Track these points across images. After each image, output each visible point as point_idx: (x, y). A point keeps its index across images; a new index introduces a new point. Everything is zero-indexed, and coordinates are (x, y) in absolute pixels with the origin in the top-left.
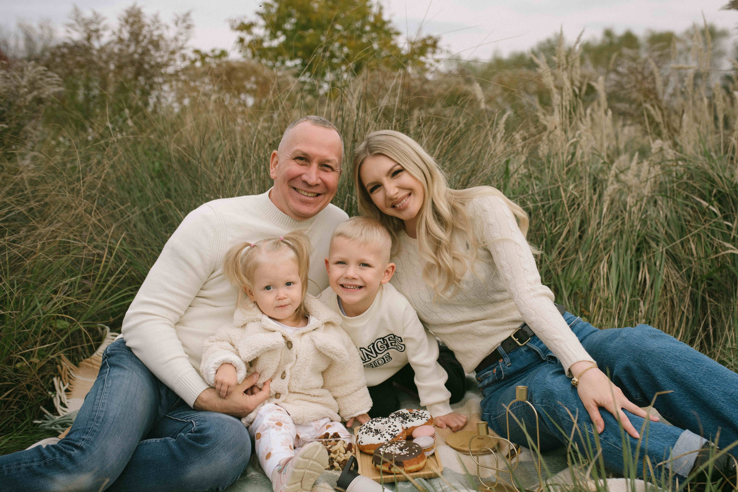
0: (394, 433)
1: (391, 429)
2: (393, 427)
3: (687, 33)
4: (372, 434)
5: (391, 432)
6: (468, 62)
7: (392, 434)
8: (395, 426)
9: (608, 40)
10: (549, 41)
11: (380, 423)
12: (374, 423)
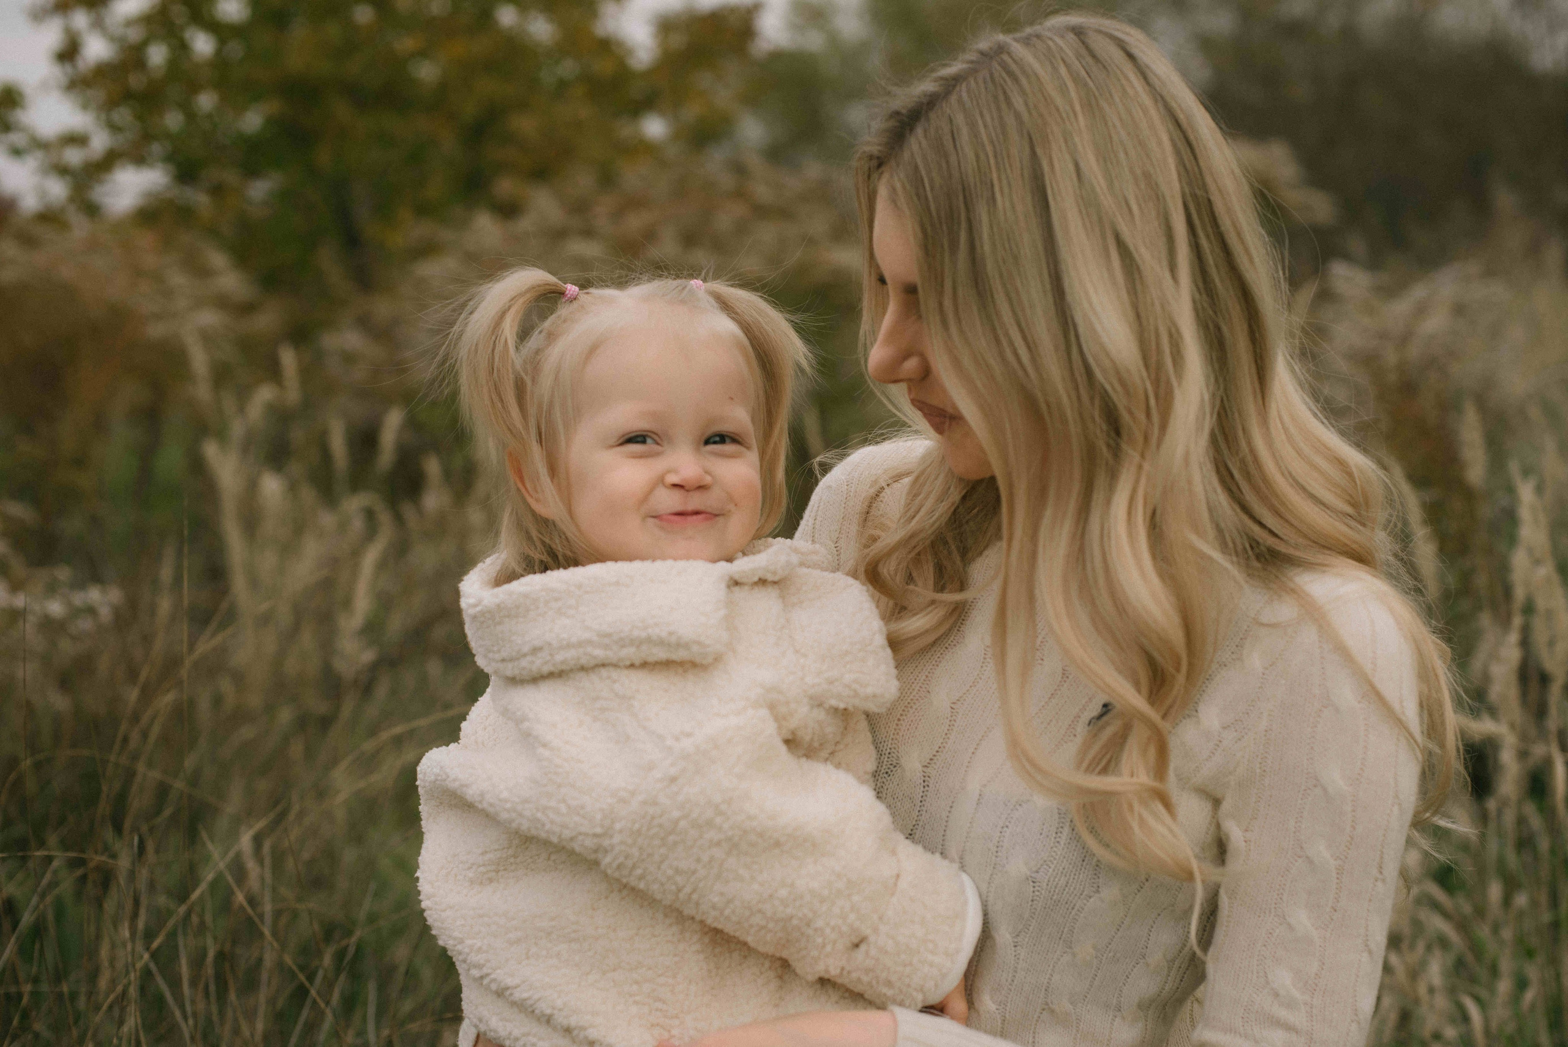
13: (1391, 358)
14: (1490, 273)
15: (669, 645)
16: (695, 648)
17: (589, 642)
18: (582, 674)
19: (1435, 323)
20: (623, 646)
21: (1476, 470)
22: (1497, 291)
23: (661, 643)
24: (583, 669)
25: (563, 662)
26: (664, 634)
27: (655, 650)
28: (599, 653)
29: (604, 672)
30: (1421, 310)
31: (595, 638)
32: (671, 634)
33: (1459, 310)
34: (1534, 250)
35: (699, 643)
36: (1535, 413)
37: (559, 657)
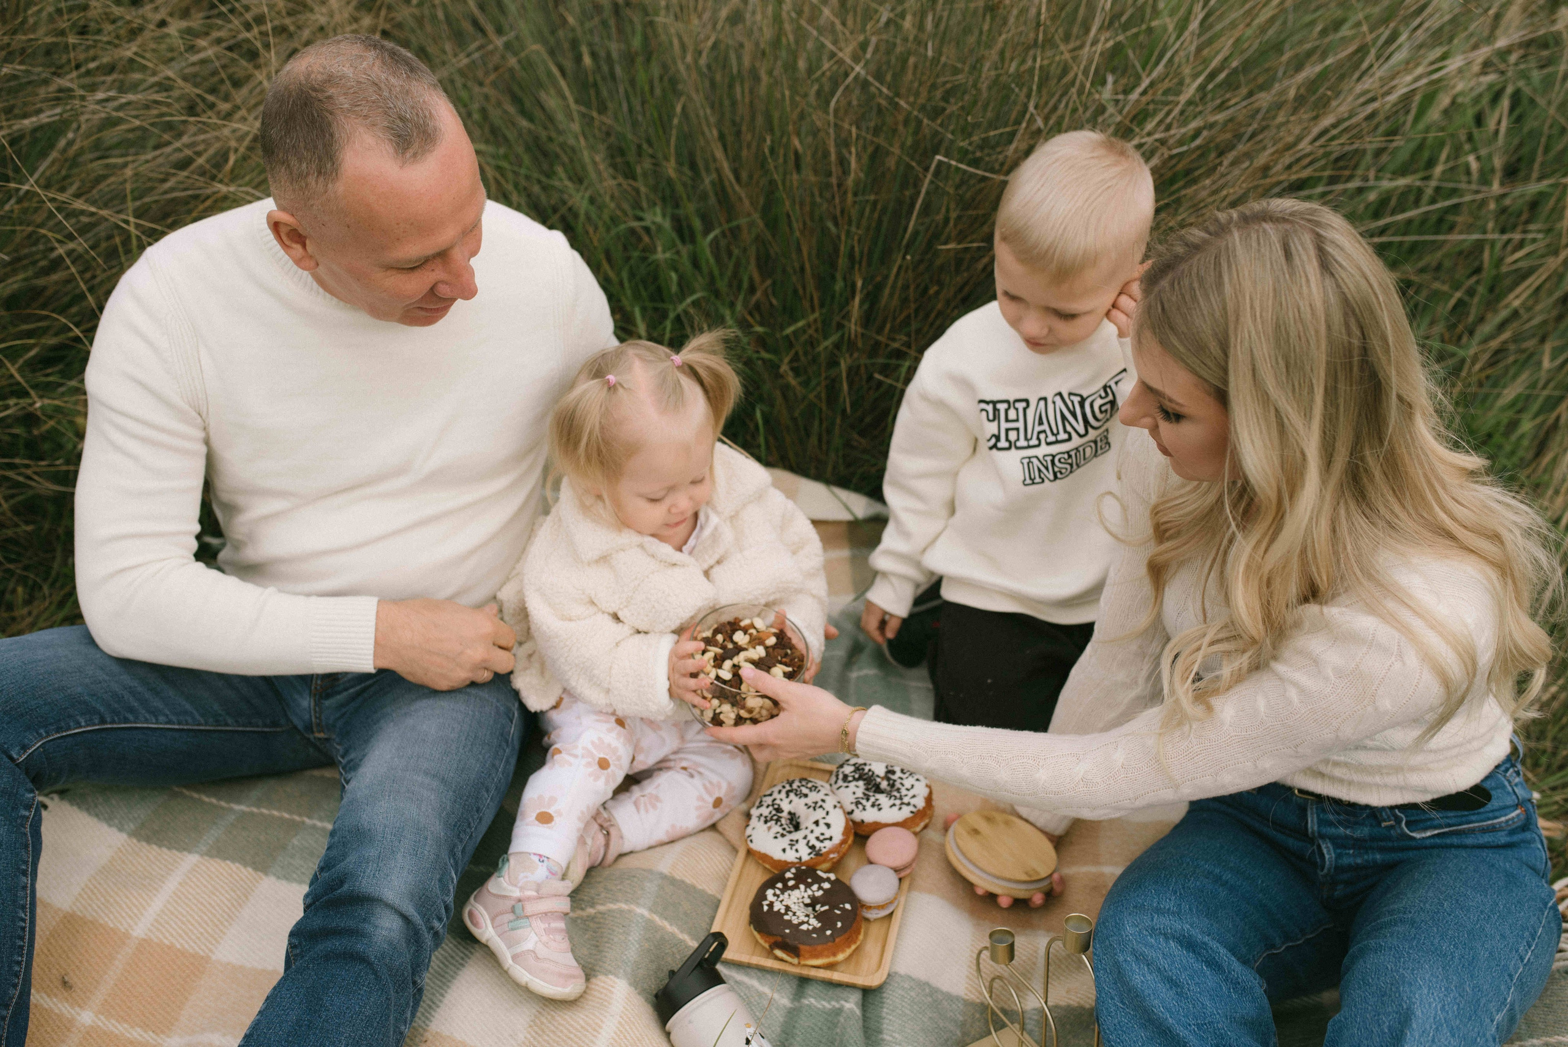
0: (818, 845)
1: (818, 831)
2: (822, 828)
4: (777, 829)
5: (813, 842)
7: (813, 847)
8: (828, 825)
11: (804, 800)
12: (792, 795)
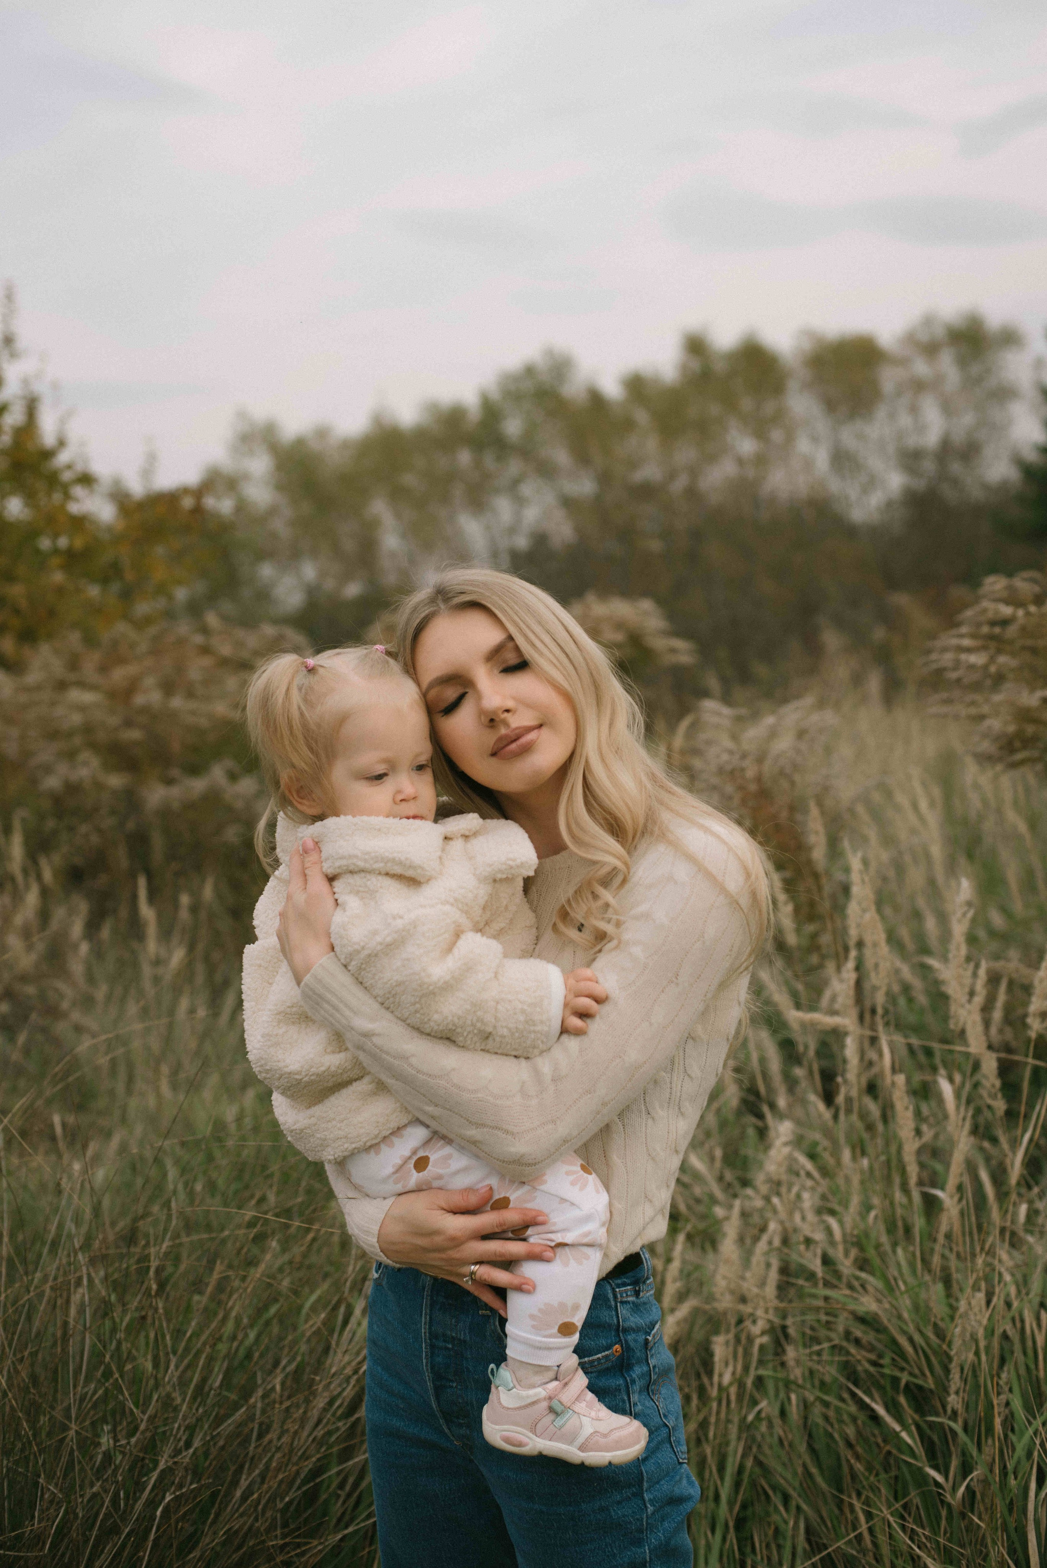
3: (910, 339)
6: (300, 443)
9: (695, 365)
10: (530, 371)
13: (751, 773)
14: (821, 704)
15: (405, 866)
16: (419, 871)
17: (356, 857)
18: (349, 875)
19: (784, 744)
20: (376, 862)
21: (819, 854)
22: (829, 717)
23: (400, 863)
24: (351, 872)
25: (339, 867)
26: (403, 858)
27: (396, 868)
28: (361, 864)
29: (363, 874)
30: (773, 734)
31: (360, 855)
32: (407, 859)
33: (801, 734)
34: (857, 680)
35: (423, 868)
36: (860, 809)
37: (337, 864)
